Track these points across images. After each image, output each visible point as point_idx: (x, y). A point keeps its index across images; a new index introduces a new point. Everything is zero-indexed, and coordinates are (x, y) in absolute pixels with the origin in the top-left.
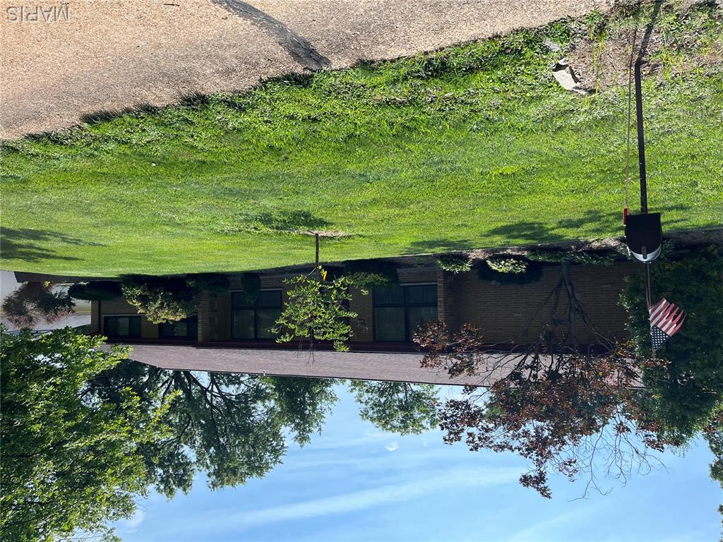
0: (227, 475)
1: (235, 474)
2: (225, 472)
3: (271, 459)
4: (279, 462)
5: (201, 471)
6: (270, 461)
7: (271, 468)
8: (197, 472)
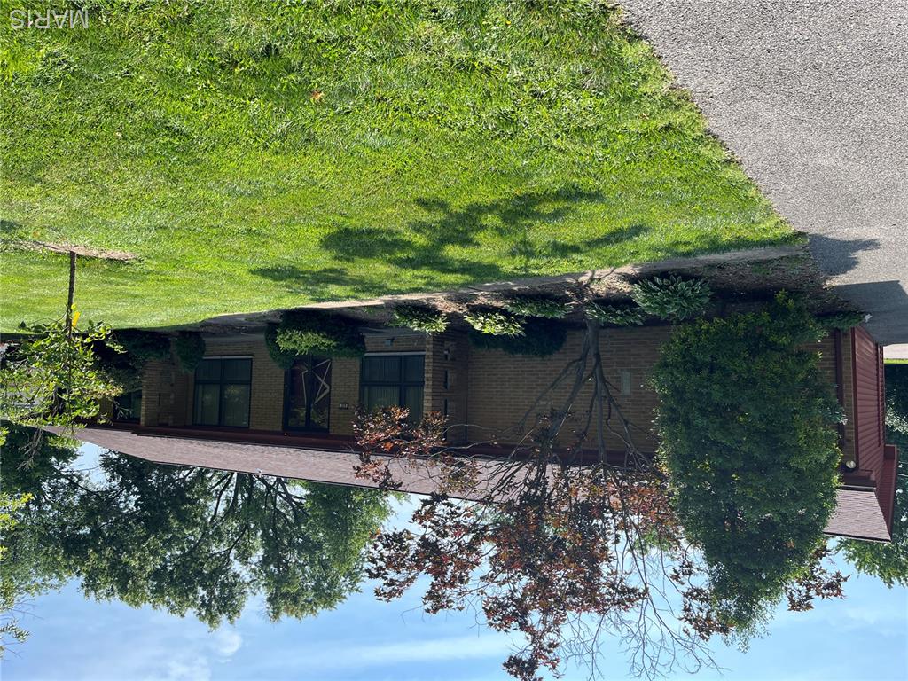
0: (285, 603)
1: (295, 601)
2: (284, 597)
3: (347, 586)
4: (357, 590)
5: (255, 594)
6: (345, 588)
7: (345, 597)
8: (250, 597)
